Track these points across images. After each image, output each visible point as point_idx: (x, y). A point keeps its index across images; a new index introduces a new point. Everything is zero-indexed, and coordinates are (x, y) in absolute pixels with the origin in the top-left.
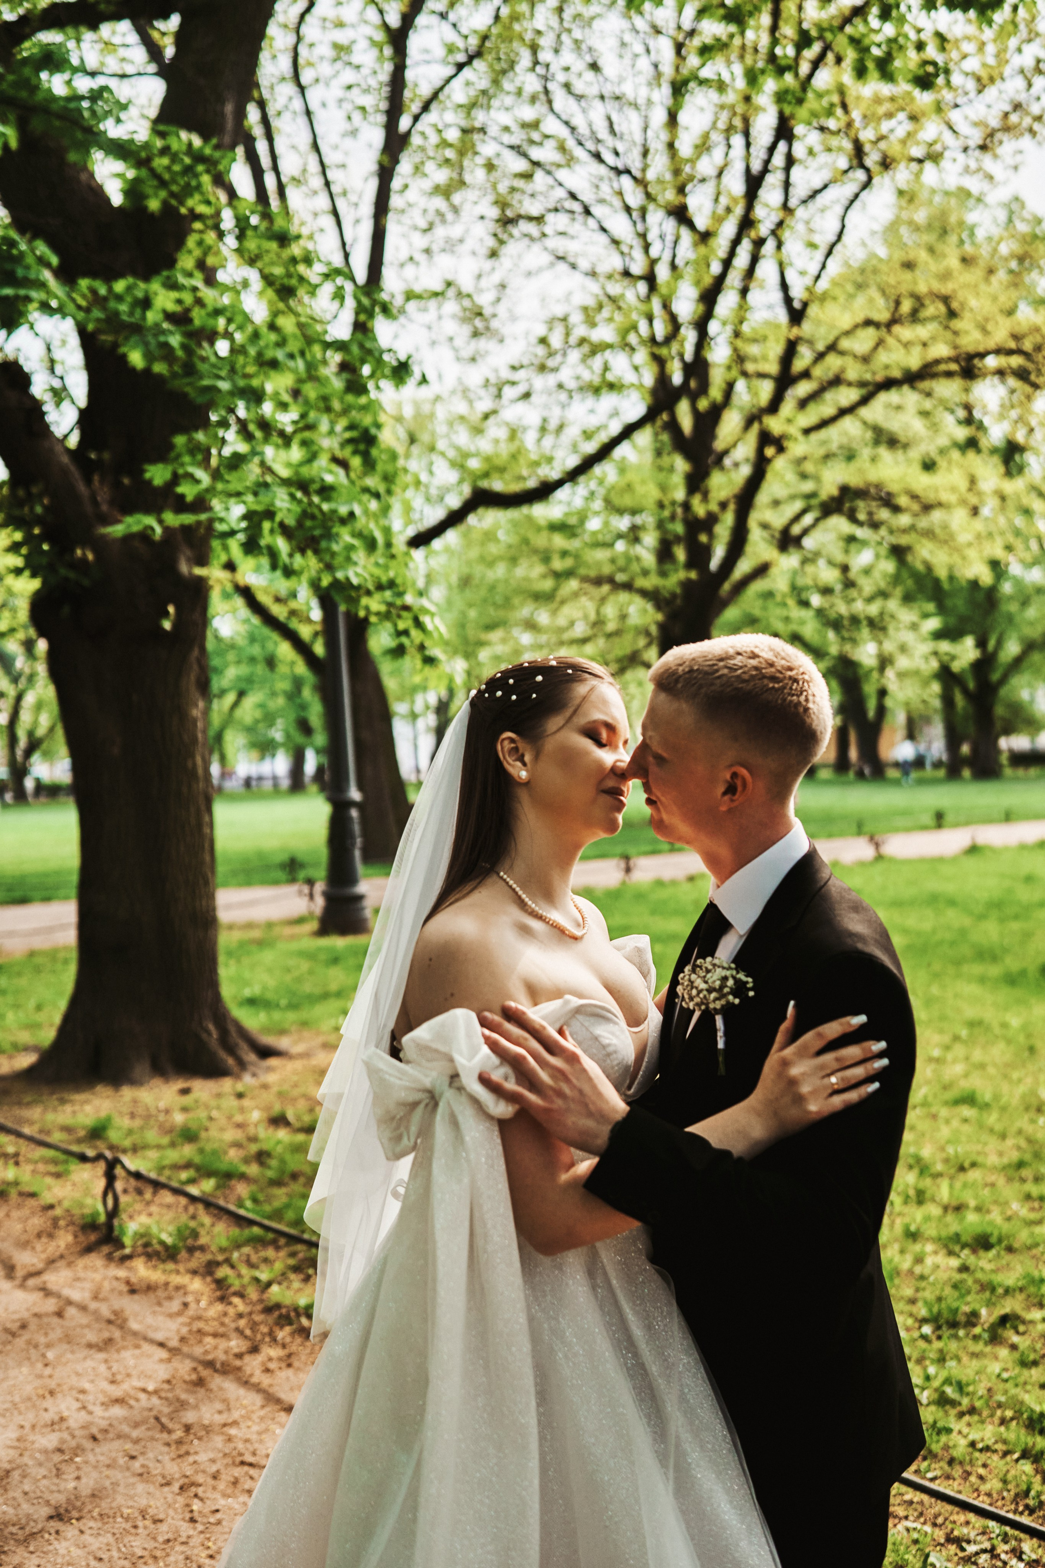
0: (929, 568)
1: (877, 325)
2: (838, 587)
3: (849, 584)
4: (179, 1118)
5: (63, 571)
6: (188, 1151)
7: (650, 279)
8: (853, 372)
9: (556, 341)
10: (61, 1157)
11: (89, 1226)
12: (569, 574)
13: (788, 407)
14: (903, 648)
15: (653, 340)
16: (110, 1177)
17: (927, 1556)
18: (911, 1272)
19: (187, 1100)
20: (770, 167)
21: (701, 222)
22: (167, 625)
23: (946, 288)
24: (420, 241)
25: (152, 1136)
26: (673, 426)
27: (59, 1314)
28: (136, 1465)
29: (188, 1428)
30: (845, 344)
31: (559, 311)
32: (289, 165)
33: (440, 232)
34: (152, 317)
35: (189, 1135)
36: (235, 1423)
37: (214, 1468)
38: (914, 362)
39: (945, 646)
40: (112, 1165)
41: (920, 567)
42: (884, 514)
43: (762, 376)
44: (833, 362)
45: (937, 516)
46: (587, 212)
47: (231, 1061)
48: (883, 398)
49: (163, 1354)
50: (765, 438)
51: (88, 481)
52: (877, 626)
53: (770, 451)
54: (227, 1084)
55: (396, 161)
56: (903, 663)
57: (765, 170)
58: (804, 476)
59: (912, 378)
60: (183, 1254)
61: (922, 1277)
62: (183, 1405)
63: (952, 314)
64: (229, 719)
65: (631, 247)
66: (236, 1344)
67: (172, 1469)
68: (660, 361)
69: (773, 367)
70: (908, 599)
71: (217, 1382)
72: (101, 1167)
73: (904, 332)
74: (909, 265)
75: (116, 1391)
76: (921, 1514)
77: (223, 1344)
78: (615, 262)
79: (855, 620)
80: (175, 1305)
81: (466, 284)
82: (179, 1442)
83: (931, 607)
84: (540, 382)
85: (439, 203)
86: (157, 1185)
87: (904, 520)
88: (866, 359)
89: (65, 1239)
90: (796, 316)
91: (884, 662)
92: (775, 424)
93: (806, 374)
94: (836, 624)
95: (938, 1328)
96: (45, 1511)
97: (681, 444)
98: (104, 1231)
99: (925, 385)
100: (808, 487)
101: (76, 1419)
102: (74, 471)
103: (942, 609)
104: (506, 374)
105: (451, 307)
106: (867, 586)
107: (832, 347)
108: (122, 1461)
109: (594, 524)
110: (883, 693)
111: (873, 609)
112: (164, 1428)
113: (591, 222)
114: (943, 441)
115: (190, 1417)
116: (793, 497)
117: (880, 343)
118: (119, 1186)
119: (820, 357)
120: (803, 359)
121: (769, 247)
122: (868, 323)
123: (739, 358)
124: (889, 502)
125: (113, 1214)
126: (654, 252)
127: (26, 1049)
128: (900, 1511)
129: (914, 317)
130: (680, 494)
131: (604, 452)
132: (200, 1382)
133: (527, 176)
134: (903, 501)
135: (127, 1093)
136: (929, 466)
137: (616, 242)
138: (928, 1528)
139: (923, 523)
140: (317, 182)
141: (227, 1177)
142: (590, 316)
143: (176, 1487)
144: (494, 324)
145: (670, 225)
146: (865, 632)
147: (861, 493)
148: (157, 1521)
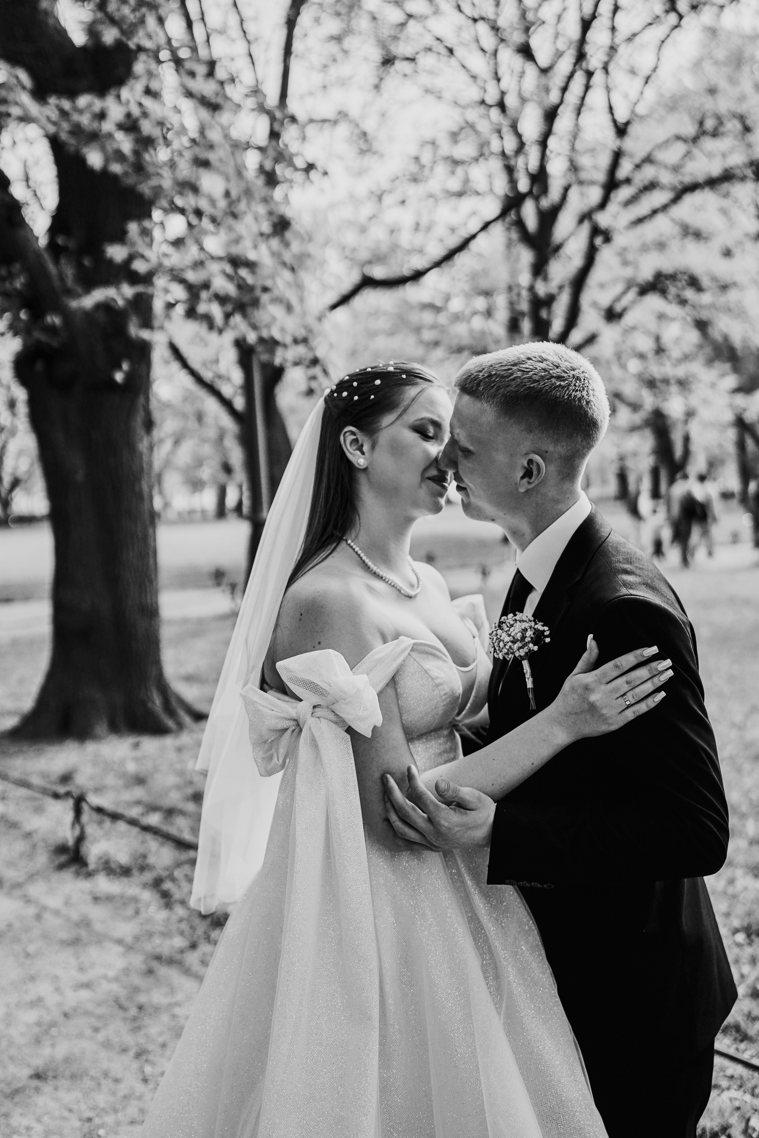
0: (726, 338)
1: (685, 140)
2: (651, 355)
3: (660, 350)
4: (131, 767)
5: (38, 335)
6: (138, 793)
7: (502, 106)
8: (666, 178)
9: (426, 158)
10: (39, 796)
11: (61, 849)
12: (436, 344)
13: (613, 207)
14: (705, 402)
15: (503, 154)
16: (78, 811)
17: (748, 1120)
18: (725, 893)
19: (138, 753)
20: (596, 15)
21: (543, 58)
22: (119, 377)
23: (742, 109)
24: (317, 78)
25: (110, 780)
26: (520, 224)
27: (39, 917)
28: (100, 1037)
29: (140, 1008)
30: (660, 156)
31: (428, 134)
32: (214, 19)
33: (334, 71)
34: (107, 126)
35: (140, 780)
36: (178, 1004)
37: (161, 1040)
38: (716, 170)
39: (740, 400)
40: (79, 802)
41: (719, 338)
42: (689, 294)
43: (592, 183)
44: (649, 173)
45: (733, 295)
46: (451, 51)
47: (170, 723)
48: (690, 200)
49: (119, 949)
50: (596, 231)
51: (56, 261)
52: (683, 384)
53: (598, 241)
54: (168, 741)
55: (298, 14)
56: (705, 414)
57: (594, 17)
58: (625, 263)
59: (712, 183)
60: (135, 872)
61: (734, 897)
62: (136, 990)
63: (747, 129)
64: (167, 463)
65: (485, 81)
66: (179, 942)
67: (129, 1039)
68: (510, 170)
69: (601, 176)
70: (710, 362)
71: (163, 971)
72: (70, 803)
73: (708, 144)
74: (712, 91)
75: (84, 978)
76: (741, 1087)
77: (168, 942)
78: (474, 94)
79: (666, 381)
80: (130, 911)
81: (354, 112)
82: (134, 1019)
83: (727, 366)
84: (413, 191)
85: (333, 48)
86: (115, 817)
87: (706, 298)
88: (676, 169)
89: (42, 859)
90: (621, 131)
91: (690, 414)
92: (603, 219)
93: (628, 181)
94: (651, 384)
95: (749, 936)
96: (27, 1072)
97: (526, 237)
98: (72, 854)
99: (725, 186)
100: (628, 272)
101: (52, 999)
102: (46, 256)
103: (736, 370)
104: (385, 185)
105: (343, 130)
106: (675, 353)
107: (648, 159)
108: (88, 1032)
109: (456, 305)
110: (687, 439)
111: (680, 372)
112: (121, 1007)
113: (453, 60)
114: (737, 234)
115: (142, 999)
116: (615, 281)
117: (688, 154)
118: (85, 818)
119: (638, 166)
120: (625, 169)
121: (598, 78)
122: (678, 138)
123: (574, 167)
124: (694, 283)
125: (80, 839)
126: (504, 84)
127: (10, 713)
128: (724, 1083)
129: (715, 134)
130: (525, 278)
131: (464, 245)
132: (150, 972)
133: (403, 25)
134: (705, 282)
135: (90, 747)
136: (727, 253)
137: (474, 77)
138: (748, 1098)
139: (722, 300)
140: (235, 31)
141: (170, 813)
142: (455, 136)
143: (132, 1053)
144: (376, 146)
145: (518, 61)
146: (674, 389)
147: (673, 277)
148: (117, 1081)
